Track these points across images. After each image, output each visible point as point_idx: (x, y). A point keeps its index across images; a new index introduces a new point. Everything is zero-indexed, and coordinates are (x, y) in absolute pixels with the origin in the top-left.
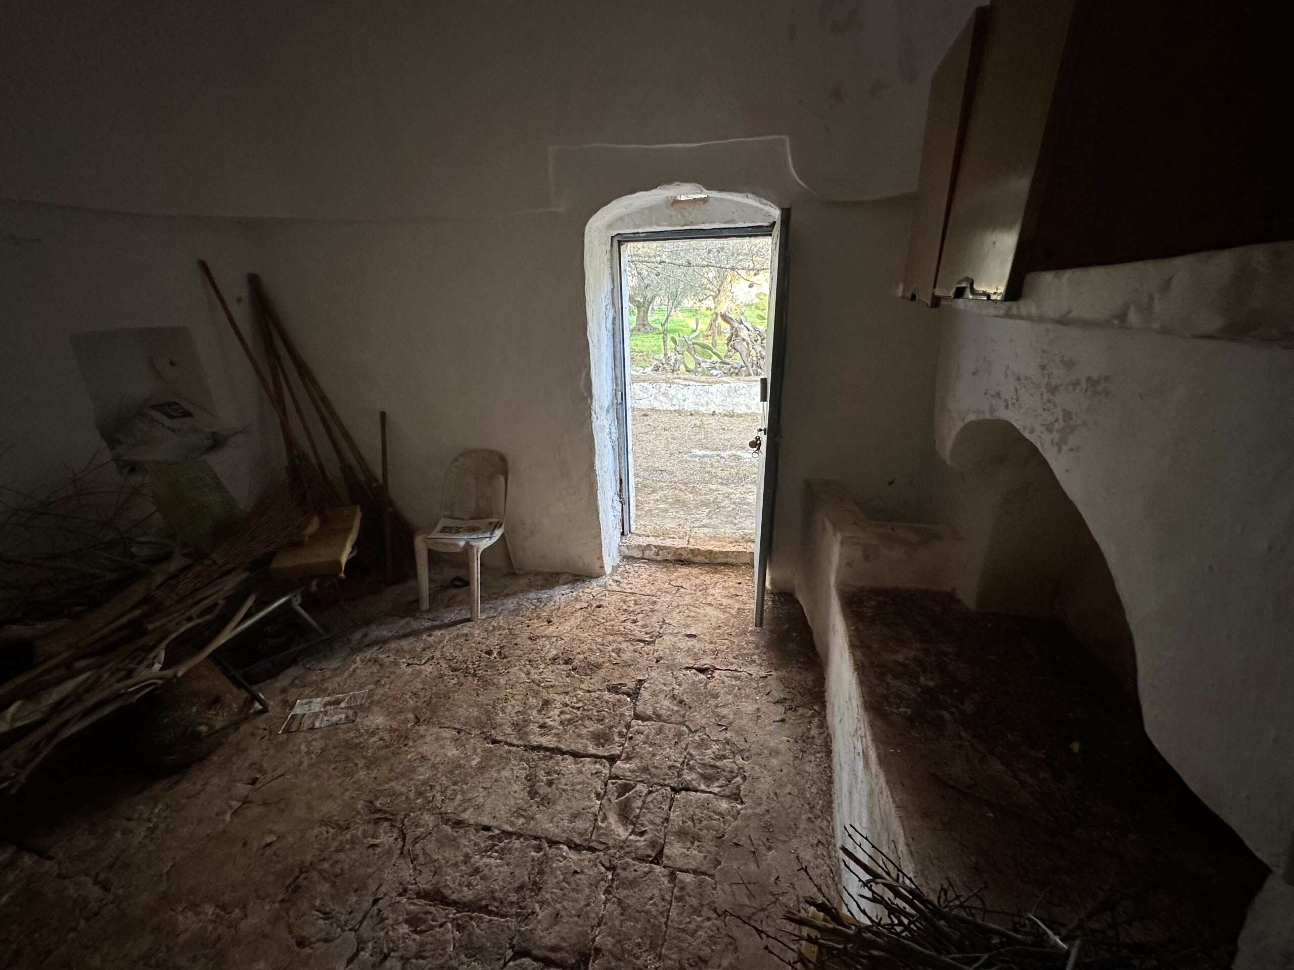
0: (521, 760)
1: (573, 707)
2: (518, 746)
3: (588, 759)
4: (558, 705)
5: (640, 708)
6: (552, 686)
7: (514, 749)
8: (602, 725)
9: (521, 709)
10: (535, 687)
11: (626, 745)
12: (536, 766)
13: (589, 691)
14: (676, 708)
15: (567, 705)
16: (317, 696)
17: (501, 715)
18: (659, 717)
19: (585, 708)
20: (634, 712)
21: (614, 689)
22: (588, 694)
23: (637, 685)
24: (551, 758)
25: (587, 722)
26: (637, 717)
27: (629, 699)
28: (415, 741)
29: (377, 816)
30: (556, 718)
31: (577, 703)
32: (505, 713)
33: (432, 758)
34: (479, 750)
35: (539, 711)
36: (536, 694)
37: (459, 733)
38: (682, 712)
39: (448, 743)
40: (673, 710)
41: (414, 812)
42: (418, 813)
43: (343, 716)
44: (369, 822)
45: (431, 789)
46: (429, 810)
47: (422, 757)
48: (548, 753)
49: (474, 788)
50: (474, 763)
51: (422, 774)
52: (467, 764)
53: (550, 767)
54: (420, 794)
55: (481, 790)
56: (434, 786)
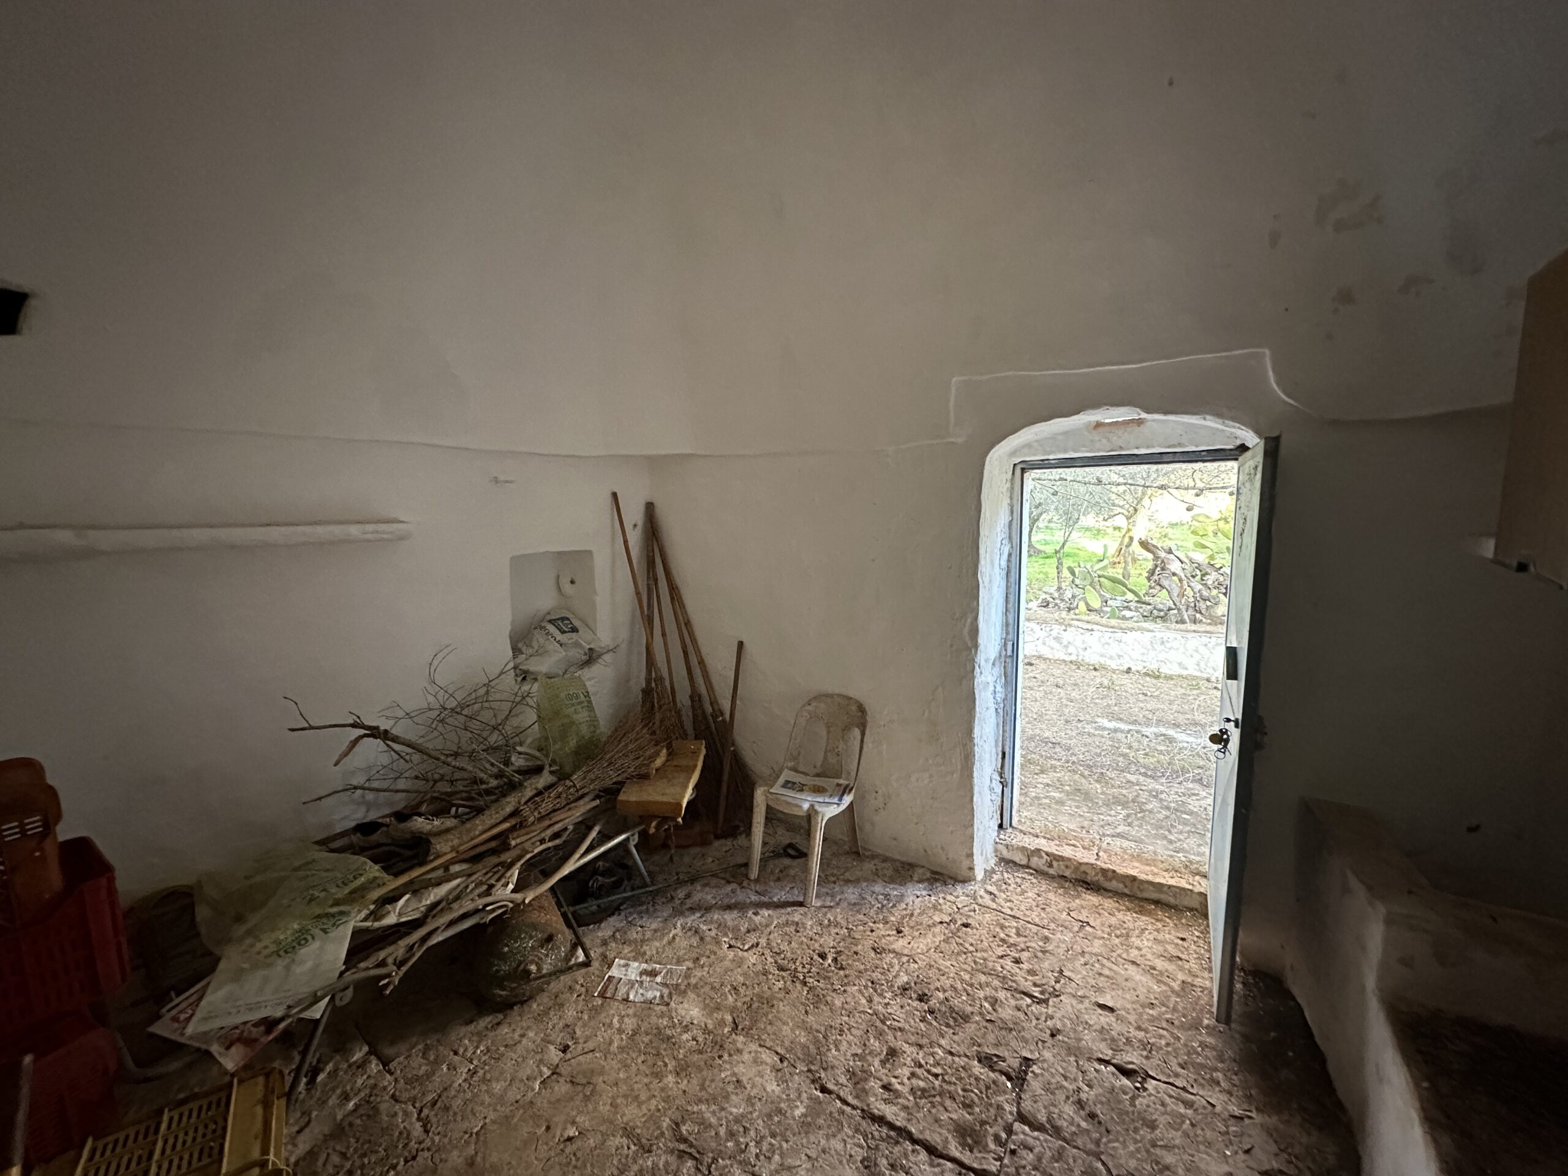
0: (857, 1131)
1: (929, 1072)
2: (854, 1108)
3: (949, 1164)
4: (908, 1061)
5: (1027, 1105)
6: (900, 1029)
7: (848, 1109)
8: (969, 1114)
9: (859, 1051)
10: (878, 1023)
11: (1006, 1161)
12: (877, 1148)
13: (951, 1053)
14: (1084, 1124)
15: (920, 1066)
16: (635, 959)
17: (833, 1051)
18: (1057, 1131)
19: (946, 1078)
20: (1018, 1109)
21: (987, 1061)
22: (950, 1058)
23: (1021, 1065)
24: (897, 1143)
25: (948, 1103)
26: (1022, 1118)
27: (1009, 1084)
28: (730, 1055)
29: (682, 1147)
30: (906, 1081)
31: (934, 1066)
32: (839, 1051)
33: (748, 1086)
34: (804, 1095)
35: (883, 1063)
36: (880, 1034)
37: (781, 1061)
38: (1096, 1135)
39: (768, 1072)
40: (1079, 1126)
41: (723, 1159)
42: (728, 1162)
43: (658, 994)
44: (672, 1152)
45: (745, 1132)
46: (740, 1163)
47: (738, 1081)
48: (892, 1133)
49: (795, 1151)
50: (798, 1113)
51: (735, 1107)
52: (789, 1111)
53: (895, 1157)
54: (731, 1135)
55: (804, 1157)
56: (749, 1130)
